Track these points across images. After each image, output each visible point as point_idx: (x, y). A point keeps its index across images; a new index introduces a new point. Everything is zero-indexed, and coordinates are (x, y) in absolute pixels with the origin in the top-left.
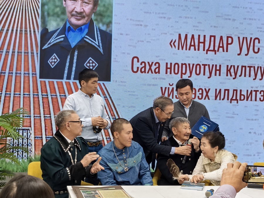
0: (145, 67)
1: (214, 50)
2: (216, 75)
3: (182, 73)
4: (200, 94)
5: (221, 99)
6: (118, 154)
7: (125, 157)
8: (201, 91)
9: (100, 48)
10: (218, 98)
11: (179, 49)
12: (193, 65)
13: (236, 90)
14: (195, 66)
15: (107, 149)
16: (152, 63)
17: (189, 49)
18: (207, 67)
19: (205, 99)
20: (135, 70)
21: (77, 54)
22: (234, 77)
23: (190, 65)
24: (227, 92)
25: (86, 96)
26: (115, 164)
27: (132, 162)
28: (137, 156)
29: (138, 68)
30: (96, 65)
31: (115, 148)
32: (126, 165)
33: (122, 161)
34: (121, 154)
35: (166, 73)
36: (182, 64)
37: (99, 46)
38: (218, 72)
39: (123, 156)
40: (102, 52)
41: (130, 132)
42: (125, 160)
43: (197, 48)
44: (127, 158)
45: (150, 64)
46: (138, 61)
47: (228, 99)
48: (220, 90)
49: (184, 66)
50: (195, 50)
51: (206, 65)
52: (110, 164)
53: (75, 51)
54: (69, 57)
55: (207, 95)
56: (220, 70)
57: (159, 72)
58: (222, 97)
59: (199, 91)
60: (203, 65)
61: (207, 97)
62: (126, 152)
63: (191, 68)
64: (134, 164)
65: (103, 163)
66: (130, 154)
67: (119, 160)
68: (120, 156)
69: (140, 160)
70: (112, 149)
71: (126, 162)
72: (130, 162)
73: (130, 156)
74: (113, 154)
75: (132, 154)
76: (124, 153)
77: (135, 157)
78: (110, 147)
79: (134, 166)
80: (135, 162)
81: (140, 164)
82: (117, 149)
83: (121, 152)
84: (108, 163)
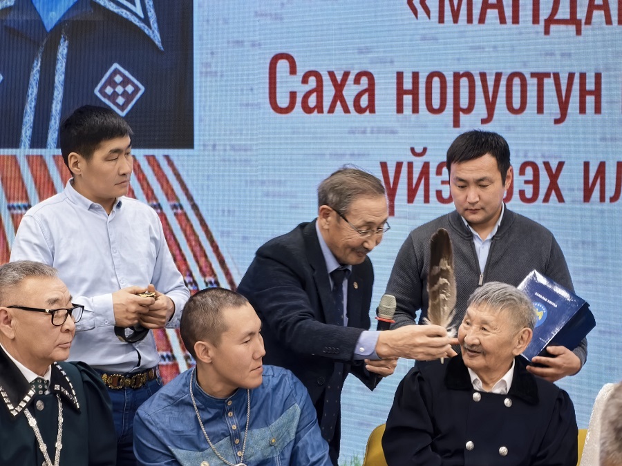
0: (319, 90)
1: (573, 20)
2: (583, 110)
3: (457, 109)
4: (527, 182)
5: (607, 200)
6: (209, 416)
7: (234, 427)
8: (529, 171)
9: (149, 26)
10: (596, 194)
11: (441, 20)
12: (498, 76)
14: (503, 82)
15: (171, 398)
16: (346, 74)
17: (482, 20)
18: (549, 83)
19: (546, 200)
20: (283, 101)
21: (65, 51)
23: (488, 77)
26: (199, 454)
27: (264, 443)
28: (283, 419)
29: (293, 95)
30: (137, 89)
31: (197, 393)
32: (239, 454)
33: (225, 441)
34: (219, 417)
35: (400, 109)
36: (457, 77)
37: (146, 20)
38: (590, 100)
39: (228, 421)
40: (157, 43)
41: (252, 334)
42: (237, 435)
43: (508, 12)
44: (243, 428)
45: (339, 78)
46: (293, 71)
48: (602, 166)
49: (464, 82)
50: (502, 20)
51: (547, 75)
52: (179, 450)
53: (59, 44)
54: (37, 66)
55: (553, 186)
56: (597, 93)
57: (371, 108)
58: (610, 191)
59: (522, 172)
60: (533, 75)
61: (553, 193)
62: (240, 409)
63: (491, 89)
64: (269, 449)
65: (158, 447)
66: (254, 415)
67: (212, 437)
68: (214, 422)
69: (293, 436)
70: (186, 398)
71: (241, 443)
72: (257, 443)
73: (256, 422)
74: (191, 415)
75: (262, 413)
76: (230, 410)
77: (275, 424)
78: (181, 390)
79: (271, 456)
80: (273, 441)
81: (290, 448)
82: (204, 397)
83: (219, 408)
84: (170, 447)
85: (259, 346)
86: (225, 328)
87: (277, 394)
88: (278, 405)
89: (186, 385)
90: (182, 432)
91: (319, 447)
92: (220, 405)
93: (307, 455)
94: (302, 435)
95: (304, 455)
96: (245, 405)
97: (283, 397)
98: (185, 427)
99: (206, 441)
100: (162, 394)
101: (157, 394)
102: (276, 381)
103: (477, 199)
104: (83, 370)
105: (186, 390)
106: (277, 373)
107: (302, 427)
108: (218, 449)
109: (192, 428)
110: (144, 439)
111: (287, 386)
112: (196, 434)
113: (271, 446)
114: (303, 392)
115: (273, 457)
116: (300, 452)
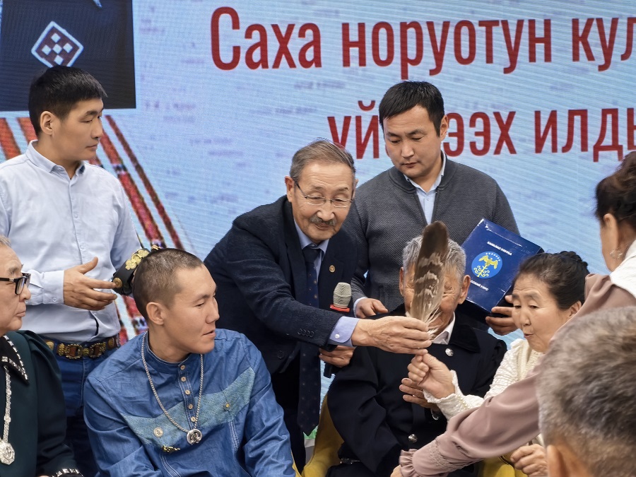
0: (263, 44)
2: (532, 58)
3: (405, 61)
4: (477, 134)
5: (559, 147)
6: (161, 382)
7: (188, 392)
8: (480, 122)
10: (548, 144)
12: (446, 25)
13: (614, 112)
14: (451, 30)
15: (122, 363)
16: (291, 27)
18: (498, 32)
19: (497, 151)
20: (226, 57)
22: (602, 62)
24: (577, 119)
25: (54, 169)
26: (152, 420)
27: (218, 408)
28: (237, 383)
29: (236, 50)
30: (75, 48)
31: (149, 358)
32: (193, 419)
33: (178, 406)
34: (172, 382)
35: (346, 62)
36: (404, 26)
38: (540, 48)
39: (182, 386)
41: (206, 297)
42: (191, 401)
44: (197, 393)
45: (283, 31)
46: (236, 25)
47: (584, 147)
48: (553, 115)
49: (411, 32)
51: (496, 23)
52: (132, 417)
55: (505, 137)
56: (547, 40)
57: (317, 61)
58: (562, 141)
59: (472, 124)
60: (481, 23)
61: (505, 145)
62: (193, 374)
63: (439, 39)
64: (223, 415)
65: (109, 414)
66: (207, 380)
67: (165, 402)
68: (167, 387)
69: (247, 401)
70: (137, 364)
71: (195, 408)
72: (211, 408)
73: (210, 387)
74: (143, 380)
75: (216, 378)
76: (183, 375)
77: (229, 388)
78: (132, 355)
79: (225, 422)
80: (227, 406)
81: (245, 413)
82: (156, 362)
83: (172, 373)
84: (122, 414)
85: (212, 310)
86: (179, 290)
87: (230, 358)
88: (231, 369)
89: (137, 350)
90: (135, 398)
91: (273, 411)
92: (173, 370)
93: (261, 420)
94: (256, 400)
95: (259, 420)
96: (198, 369)
97: (237, 361)
98: (138, 393)
99: (159, 407)
100: (113, 360)
101: (108, 360)
102: (229, 345)
103: (412, 153)
104: (31, 340)
105: (138, 355)
106: (230, 336)
107: (256, 392)
108: (172, 414)
109: (145, 394)
110: (95, 406)
111: (241, 349)
112: (148, 400)
113: (225, 411)
114: (257, 355)
115: (227, 423)
116: (254, 417)
